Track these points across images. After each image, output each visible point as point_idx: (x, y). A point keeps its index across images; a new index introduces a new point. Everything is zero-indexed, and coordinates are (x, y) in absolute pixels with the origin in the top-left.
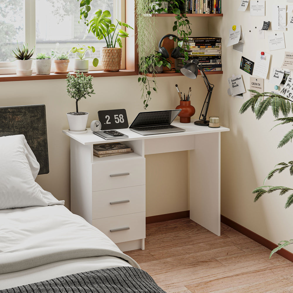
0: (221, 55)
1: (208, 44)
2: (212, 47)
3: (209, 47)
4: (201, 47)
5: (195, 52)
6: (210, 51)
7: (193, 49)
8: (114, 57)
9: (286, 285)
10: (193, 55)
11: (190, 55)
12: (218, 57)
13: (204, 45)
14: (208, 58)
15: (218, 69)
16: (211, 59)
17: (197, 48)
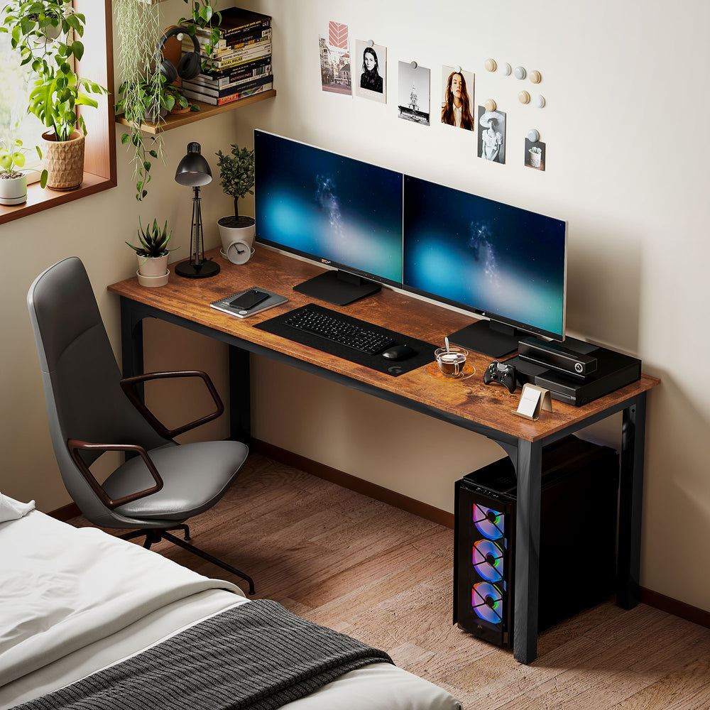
0: (271, 54)
1: (249, 38)
2: (256, 42)
3: (249, 42)
4: (237, 46)
5: (226, 61)
6: (252, 52)
7: (223, 54)
8: (74, 161)
9: (444, 567)
10: (222, 68)
11: (217, 68)
12: (266, 61)
13: (242, 42)
14: (249, 67)
15: (266, 87)
16: (254, 67)
17: (229, 51)
